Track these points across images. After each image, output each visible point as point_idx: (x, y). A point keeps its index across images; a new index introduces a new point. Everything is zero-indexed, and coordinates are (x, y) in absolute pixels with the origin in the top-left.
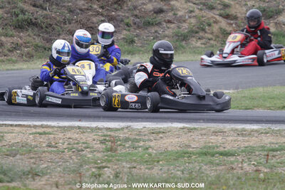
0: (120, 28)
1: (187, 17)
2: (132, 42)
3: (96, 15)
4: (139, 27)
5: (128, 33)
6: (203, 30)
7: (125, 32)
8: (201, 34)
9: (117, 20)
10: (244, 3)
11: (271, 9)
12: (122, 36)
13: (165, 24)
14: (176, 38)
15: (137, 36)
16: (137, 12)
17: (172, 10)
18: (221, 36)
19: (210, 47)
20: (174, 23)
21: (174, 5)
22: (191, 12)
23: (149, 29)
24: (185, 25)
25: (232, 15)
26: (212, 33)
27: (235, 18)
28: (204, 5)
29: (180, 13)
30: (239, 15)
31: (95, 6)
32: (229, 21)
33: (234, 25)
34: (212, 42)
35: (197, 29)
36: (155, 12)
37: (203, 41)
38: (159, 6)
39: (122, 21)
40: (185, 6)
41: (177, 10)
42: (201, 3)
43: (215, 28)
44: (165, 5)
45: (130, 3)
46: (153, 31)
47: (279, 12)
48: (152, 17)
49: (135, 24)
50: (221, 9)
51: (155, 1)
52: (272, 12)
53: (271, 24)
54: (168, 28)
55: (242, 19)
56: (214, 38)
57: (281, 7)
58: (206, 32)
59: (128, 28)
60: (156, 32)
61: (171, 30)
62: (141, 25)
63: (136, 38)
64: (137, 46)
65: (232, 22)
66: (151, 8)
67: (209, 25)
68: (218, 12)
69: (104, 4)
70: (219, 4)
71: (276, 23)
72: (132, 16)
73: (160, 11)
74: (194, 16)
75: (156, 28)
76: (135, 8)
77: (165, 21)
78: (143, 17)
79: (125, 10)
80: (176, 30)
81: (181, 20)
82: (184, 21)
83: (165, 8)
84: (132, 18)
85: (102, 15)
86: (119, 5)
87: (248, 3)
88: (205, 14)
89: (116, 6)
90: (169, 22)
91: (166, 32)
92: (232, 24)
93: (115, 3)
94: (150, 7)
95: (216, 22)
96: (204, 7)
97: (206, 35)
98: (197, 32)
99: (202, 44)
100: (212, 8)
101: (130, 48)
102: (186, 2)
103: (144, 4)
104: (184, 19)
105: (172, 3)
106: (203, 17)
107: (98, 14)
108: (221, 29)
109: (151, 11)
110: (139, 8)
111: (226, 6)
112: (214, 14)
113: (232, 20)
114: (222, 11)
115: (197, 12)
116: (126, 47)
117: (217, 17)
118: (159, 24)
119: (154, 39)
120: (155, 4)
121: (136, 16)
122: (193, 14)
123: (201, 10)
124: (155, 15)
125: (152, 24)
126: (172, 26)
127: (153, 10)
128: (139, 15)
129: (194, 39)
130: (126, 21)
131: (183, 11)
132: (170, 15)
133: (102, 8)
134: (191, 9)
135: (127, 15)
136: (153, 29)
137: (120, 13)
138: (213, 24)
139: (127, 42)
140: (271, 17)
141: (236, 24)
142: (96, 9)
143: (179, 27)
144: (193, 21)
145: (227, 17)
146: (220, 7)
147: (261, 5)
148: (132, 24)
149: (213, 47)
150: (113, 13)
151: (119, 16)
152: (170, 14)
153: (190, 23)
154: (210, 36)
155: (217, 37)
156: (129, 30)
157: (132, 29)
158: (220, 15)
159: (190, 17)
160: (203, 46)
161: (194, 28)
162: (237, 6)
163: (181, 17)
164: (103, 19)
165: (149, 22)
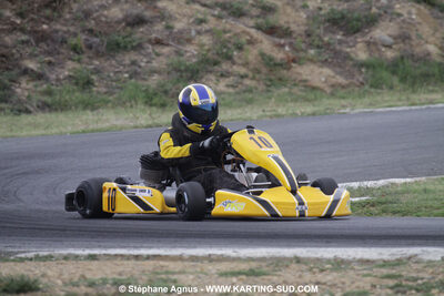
0: (61, 56)
1: (193, 33)
2: (88, 83)
3: (10, 32)
4: (98, 55)
5: (77, 66)
6: (229, 58)
7: (70, 64)
8: (225, 66)
9: (53, 40)
10: (302, 4)
11: (356, 15)
12: (67, 73)
13: (150, 49)
14: (175, 75)
15: (97, 71)
16: (91, 24)
17: (163, 18)
18: (264, 70)
19: (245, 92)
20: (168, 45)
21: (164, 9)
22: (201, 21)
23: (119, 57)
24: (191, 49)
25: (280, 27)
26: (246, 64)
27: (287, 33)
28: (224, 7)
29: (178, 26)
30: (293, 27)
31: (8, 13)
32: (277, 40)
33: (287, 48)
34: (247, 82)
35: (216, 57)
36: (128, 24)
37: (230, 80)
38: (135, 12)
39: (64, 41)
40: (187, 10)
41: (171, 17)
42: (217, 4)
43: (252, 54)
44: (146, 8)
45: (75, 6)
46: (127, 62)
47: (372, 21)
48: (123, 34)
49: (90, 47)
50: (258, 17)
51: (126, 2)
52: (358, 20)
53: (359, 45)
54: (158, 55)
55: (301, 35)
56: (251, 75)
57: (374, 10)
58: (234, 63)
59: (77, 57)
60: (134, 63)
61: (163, 60)
62: (103, 49)
63: (94, 77)
64: (98, 92)
65: (282, 41)
66: (121, 16)
67: (240, 48)
68: (252, 23)
69: (25, 7)
70: (253, 6)
71: (368, 44)
72: (83, 31)
73: (139, 21)
74: (207, 31)
75: (133, 56)
76: (87, 14)
77: (150, 41)
78: (106, 34)
79: (66, 20)
80: (175, 59)
81: (182, 39)
82: (189, 41)
83: (148, 14)
84: (84, 37)
85: (23, 30)
86: (55, 9)
87: (309, 3)
88: (228, 26)
89: (48, 12)
90: (158, 42)
91: (155, 64)
92: (283, 46)
93: (47, 6)
94: (116, 13)
95: (251, 42)
96: (224, 13)
97: (235, 67)
98: (216, 63)
99: (228, 86)
100: (239, 14)
101: (85, 96)
102: (187, 3)
103: (103, 7)
104: (188, 37)
105: (160, 4)
106: (225, 32)
107: (14, 28)
108: (262, 55)
109: (119, 22)
110: (95, 15)
111: (268, 10)
112: (246, 26)
113: (281, 37)
114: (260, 21)
115: (212, 23)
116: (77, 94)
117: (253, 31)
118: (139, 47)
119: (131, 77)
120: (126, 6)
121: (91, 31)
122: (205, 27)
123: (219, 17)
124: (129, 29)
125: (125, 47)
126: (166, 50)
127: (123, 20)
128: (97, 29)
129: (212, 77)
130: (73, 41)
131: (185, 20)
132: (158, 30)
133: (21, 15)
134: (200, 16)
135: (72, 29)
136: (128, 58)
137: (58, 27)
138: (246, 47)
139: (77, 84)
140: (358, 31)
141: (291, 45)
142: (9, 18)
143: (178, 53)
144: (206, 39)
145: (271, 31)
146: (255, 12)
147: (335, 7)
148: (84, 49)
149: (250, 91)
150: (45, 27)
151: (57, 31)
152: (159, 27)
153: (202, 46)
154: (243, 71)
155: (258, 71)
156: (79, 61)
157: (84, 58)
158: (258, 28)
159: (199, 33)
160: (231, 90)
161: (210, 54)
162: (289, 10)
163: (181, 32)
164: (24, 37)
165: (118, 44)
